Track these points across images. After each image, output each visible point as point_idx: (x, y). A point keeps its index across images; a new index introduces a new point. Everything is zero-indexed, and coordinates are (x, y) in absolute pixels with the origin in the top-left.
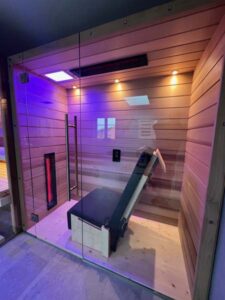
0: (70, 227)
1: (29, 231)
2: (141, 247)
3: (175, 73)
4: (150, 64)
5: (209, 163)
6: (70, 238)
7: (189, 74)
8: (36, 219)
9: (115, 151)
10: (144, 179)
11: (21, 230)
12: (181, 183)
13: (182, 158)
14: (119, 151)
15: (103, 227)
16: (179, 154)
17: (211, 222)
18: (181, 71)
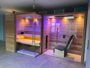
0: (54, 52)
10: (72, 40)
11: (42, 53)
14: (65, 35)
15: (63, 51)
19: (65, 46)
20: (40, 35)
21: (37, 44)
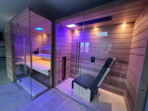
0: (73, 88)
1: (56, 87)
2: (105, 101)
3: (125, 22)
4: (113, 20)
5: (142, 64)
6: (73, 93)
7: (132, 23)
8: (60, 82)
9: (92, 57)
11: (53, 86)
12: (126, 75)
13: (127, 63)
15: (88, 89)
16: (126, 60)
17: (143, 90)
18: (128, 21)
19: (96, 77)
20: (50, 55)
21: (45, 71)
